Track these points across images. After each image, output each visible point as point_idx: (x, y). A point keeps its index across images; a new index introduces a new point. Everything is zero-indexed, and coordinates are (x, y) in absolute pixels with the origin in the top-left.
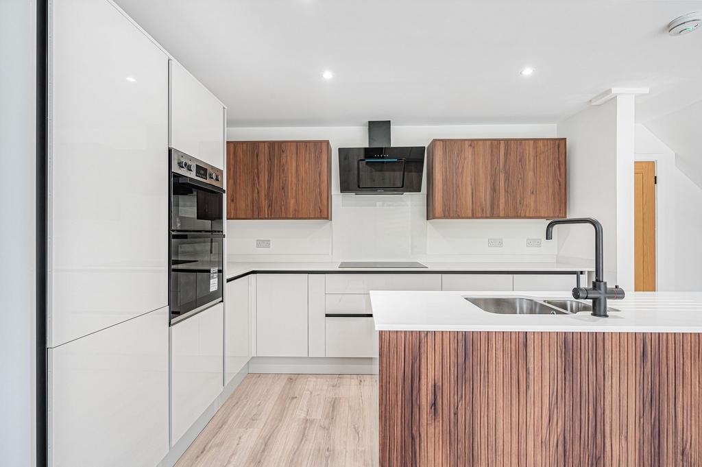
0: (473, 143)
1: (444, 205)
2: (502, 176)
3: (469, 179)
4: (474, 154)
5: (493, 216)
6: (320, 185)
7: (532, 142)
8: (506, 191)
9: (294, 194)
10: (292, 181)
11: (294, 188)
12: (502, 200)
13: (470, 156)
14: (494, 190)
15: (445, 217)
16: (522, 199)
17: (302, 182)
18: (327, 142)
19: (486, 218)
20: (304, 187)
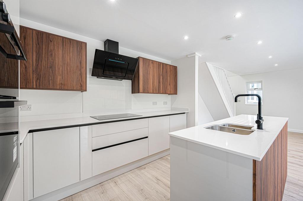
0: (153, 62)
1: (143, 87)
2: (161, 77)
3: (152, 77)
4: (153, 67)
5: (159, 93)
6: (80, 69)
7: (169, 66)
8: (163, 83)
9: (61, 73)
10: (58, 63)
11: (61, 69)
12: (161, 87)
13: (152, 67)
14: (159, 82)
15: (143, 93)
16: (167, 87)
17: (67, 65)
18: (86, 44)
19: (157, 93)
20: (68, 69)
